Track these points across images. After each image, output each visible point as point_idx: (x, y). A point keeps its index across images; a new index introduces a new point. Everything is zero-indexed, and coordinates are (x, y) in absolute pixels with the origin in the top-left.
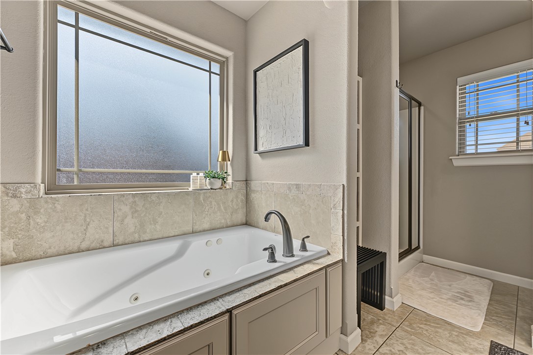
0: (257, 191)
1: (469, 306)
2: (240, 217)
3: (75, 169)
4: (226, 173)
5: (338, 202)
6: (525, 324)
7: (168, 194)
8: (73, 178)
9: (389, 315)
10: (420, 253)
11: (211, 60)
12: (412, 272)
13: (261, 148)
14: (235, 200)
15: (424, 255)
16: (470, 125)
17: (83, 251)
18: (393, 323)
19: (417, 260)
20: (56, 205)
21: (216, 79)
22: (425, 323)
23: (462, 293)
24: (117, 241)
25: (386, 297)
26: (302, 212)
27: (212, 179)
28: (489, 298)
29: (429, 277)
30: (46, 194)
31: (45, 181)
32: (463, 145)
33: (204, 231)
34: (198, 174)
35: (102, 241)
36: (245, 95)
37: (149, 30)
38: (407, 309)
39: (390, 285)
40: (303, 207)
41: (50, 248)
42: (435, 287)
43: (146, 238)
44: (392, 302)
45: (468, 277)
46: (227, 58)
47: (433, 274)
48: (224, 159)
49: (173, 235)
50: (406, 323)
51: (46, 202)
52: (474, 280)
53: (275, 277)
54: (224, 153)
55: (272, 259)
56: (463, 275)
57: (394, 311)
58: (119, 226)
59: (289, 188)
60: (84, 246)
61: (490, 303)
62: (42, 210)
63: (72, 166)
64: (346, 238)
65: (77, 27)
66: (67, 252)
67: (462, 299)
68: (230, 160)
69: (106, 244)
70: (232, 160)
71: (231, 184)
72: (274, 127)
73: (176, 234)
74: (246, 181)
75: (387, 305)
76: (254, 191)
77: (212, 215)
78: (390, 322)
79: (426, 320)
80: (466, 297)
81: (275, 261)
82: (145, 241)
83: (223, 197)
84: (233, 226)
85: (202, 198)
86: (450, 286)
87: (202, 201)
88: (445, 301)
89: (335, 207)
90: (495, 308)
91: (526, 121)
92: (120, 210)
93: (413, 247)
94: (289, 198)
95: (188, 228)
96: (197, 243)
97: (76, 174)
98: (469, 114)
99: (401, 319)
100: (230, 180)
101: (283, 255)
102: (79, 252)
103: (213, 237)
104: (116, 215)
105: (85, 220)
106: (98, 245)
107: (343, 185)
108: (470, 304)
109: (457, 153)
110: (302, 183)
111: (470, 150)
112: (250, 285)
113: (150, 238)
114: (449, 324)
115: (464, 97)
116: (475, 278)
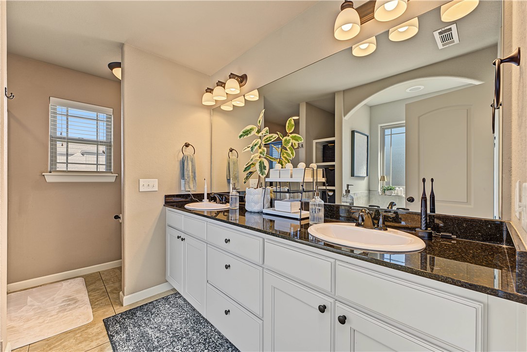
1: (77, 306)
16: (62, 146)
22: (49, 348)
23: (67, 300)
28: (87, 292)
29: (27, 304)
32: (54, 162)
42: (39, 311)
45: (65, 283)
47: (29, 299)
52: (70, 284)
56: (59, 285)
67: (69, 305)
80: (71, 301)
86: (53, 300)
88: (56, 316)
90: (94, 296)
98: (61, 134)
109: (49, 170)
111: (61, 167)
115: (55, 117)
116: (70, 281)
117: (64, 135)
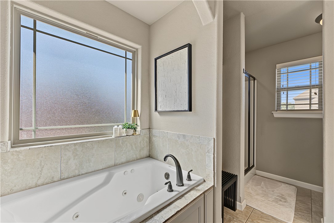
0: (157, 136)
1: (285, 205)
2: (145, 153)
3: (33, 128)
4: (136, 124)
5: (211, 149)
6: (317, 217)
7: (98, 141)
8: (32, 134)
9: (239, 215)
10: (255, 169)
11: (126, 50)
12: (251, 182)
13: (159, 109)
14: (142, 142)
15: (257, 171)
16: (284, 93)
17: (39, 186)
18: (242, 220)
19: (253, 174)
20: (19, 156)
21: (130, 63)
22: (260, 219)
23: (280, 196)
24: (63, 176)
25: (237, 202)
26: (187, 153)
27: (127, 130)
28: (295, 199)
29: (260, 186)
30: (12, 147)
31: (11, 138)
32: (279, 105)
33: (122, 164)
34: (118, 126)
35: (53, 178)
36: (149, 74)
37: (85, 32)
38: (250, 209)
39: (239, 194)
40: (188, 150)
41: (15, 186)
42: (265, 193)
43: (83, 173)
44: (240, 206)
45: (283, 185)
46: (137, 49)
47: (263, 183)
48: (135, 116)
49: (102, 168)
50: (250, 220)
51: (12, 155)
52: (286, 187)
53: (173, 204)
54: (135, 111)
55: (171, 189)
56: (280, 184)
57: (242, 211)
58: (65, 166)
59: (179, 137)
60: (40, 182)
61: (297, 202)
62: (9, 161)
63: (31, 126)
64: (215, 172)
65: (35, 30)
66: (27, 188)
67: (281, 200)
68: (139, 116)
69: (55, 179)
70: (140, 116)
71: (139, 131)
72: (168, 96)
73: (104, 167)
74: (149, 129)
75: (238, 208)
76: (155, 136)
77: (127, 153)
78: (240, 220)
79: (261, 217)
81: (172, 191)
82: (83, 174)
83: (134, 140)
84: (141, 159)
85: (121, 143)
86: (273, 191)
87: (121, 144)
88: (271, 202)
89: (208, 152)
90: (300, 206)
91: (315, 93)
92: (66, 155)
93: (251, 166)
94: (178, 143)
95: (112, 163)
96: (118, 173)
97: (33, 131)
98: (283, 86)
99: (247, 217)
100: (139, 129)
101: (177, 185)
102: (36, 187)
103: (128, 169)
104: (62, 159)
105: (40, 165)
106: (50, 181)
107: (214, 139)
108: (285, 204)
109: (276, 109)
110: (187, 134)
111: (283, 108)
112: (158, 212)
113: (86, 172)
114: (275, 219)
115: (280, 76)
116: (287, 185)
117: (285, 86)
